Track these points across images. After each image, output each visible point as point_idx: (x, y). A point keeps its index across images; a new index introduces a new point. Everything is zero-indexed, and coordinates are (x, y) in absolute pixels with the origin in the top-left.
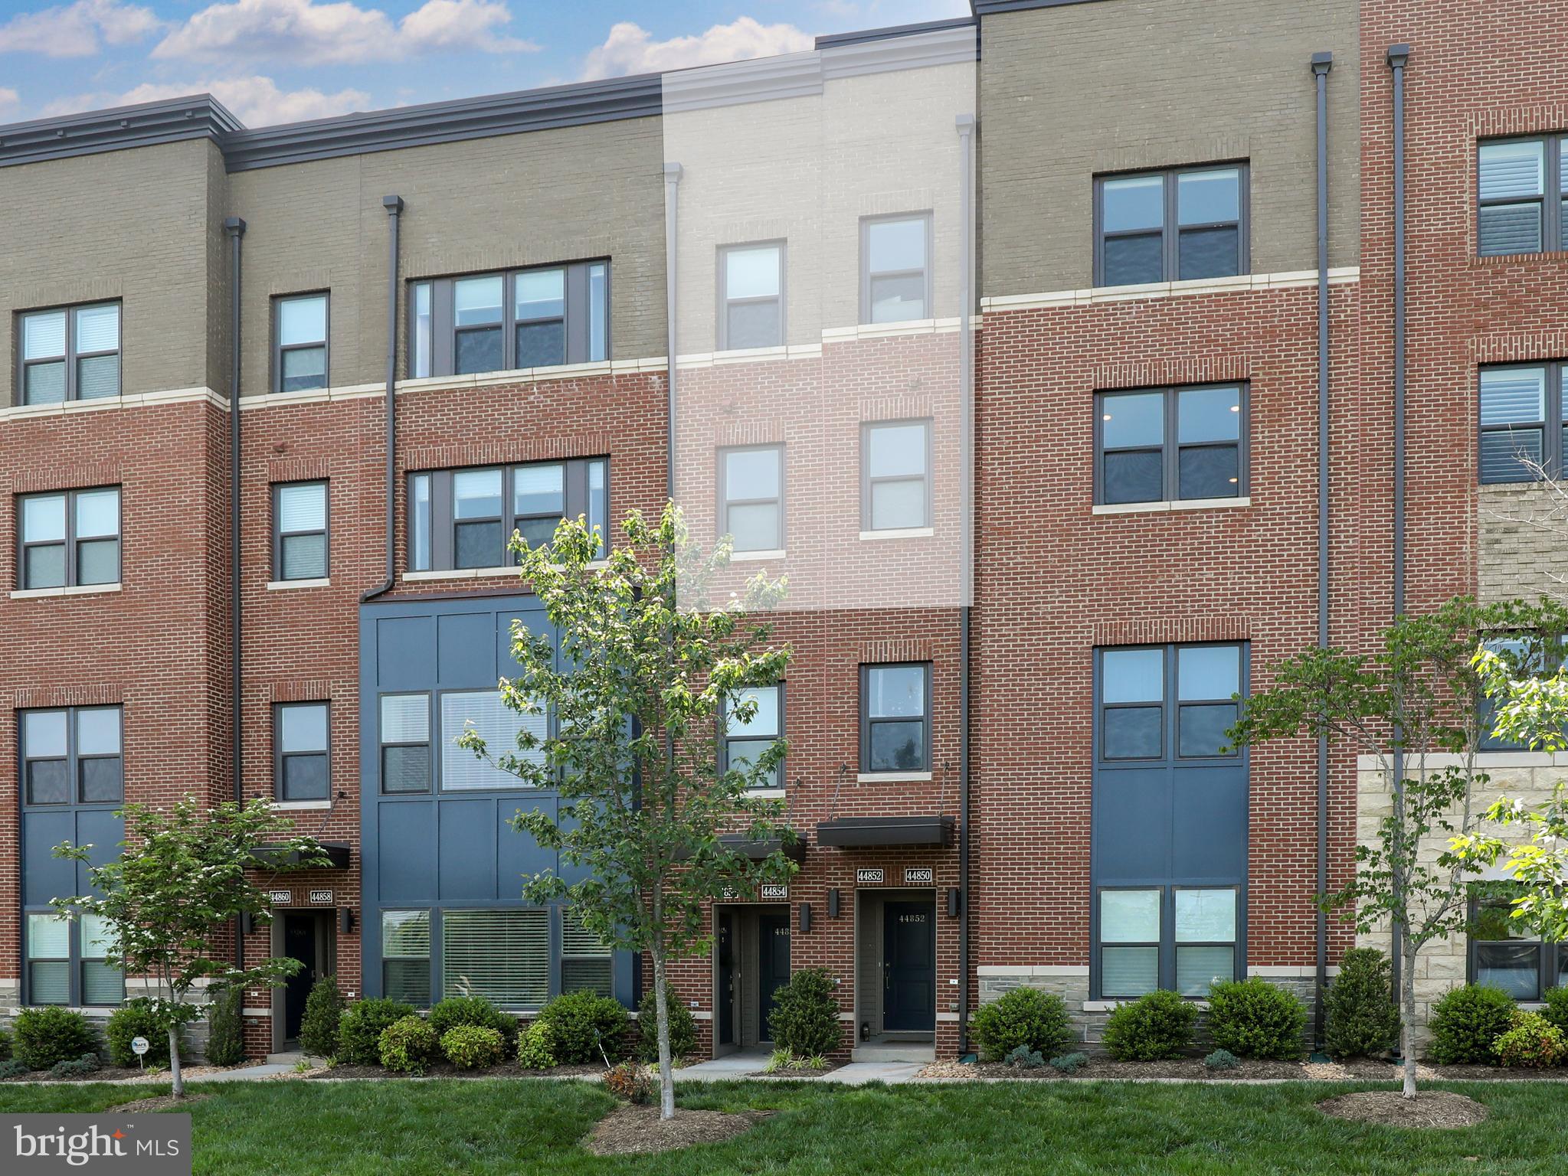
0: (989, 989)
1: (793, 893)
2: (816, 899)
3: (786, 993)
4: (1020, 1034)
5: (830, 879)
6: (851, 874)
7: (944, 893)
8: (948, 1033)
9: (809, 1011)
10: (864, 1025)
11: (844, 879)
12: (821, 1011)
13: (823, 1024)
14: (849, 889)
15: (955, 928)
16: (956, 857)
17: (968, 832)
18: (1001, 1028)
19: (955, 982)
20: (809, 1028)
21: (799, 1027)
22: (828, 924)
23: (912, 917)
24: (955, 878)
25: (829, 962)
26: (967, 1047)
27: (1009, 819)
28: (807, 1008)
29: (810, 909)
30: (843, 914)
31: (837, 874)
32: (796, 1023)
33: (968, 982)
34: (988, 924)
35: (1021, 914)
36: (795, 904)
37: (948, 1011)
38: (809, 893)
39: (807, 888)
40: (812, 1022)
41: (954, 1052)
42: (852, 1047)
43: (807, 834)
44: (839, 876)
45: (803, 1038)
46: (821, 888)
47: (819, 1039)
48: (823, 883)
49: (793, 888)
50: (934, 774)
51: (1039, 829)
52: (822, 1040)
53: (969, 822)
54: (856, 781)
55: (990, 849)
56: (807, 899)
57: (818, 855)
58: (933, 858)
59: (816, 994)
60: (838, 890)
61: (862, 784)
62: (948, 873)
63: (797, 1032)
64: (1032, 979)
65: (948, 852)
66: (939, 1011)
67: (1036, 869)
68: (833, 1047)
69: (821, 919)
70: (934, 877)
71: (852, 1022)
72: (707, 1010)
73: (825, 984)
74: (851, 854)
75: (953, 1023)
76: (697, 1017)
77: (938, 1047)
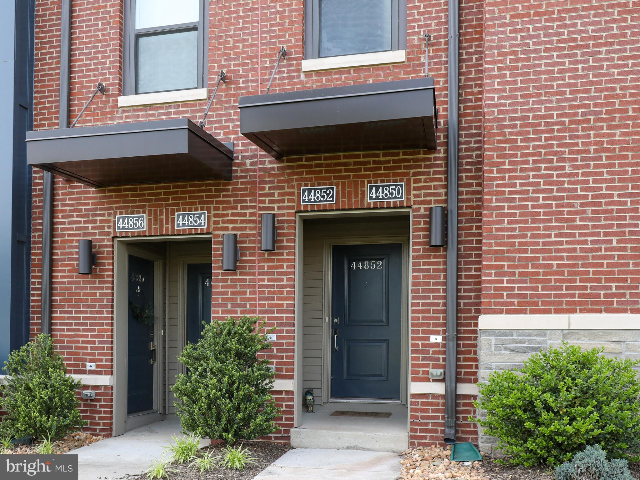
0: (498, 348)
1: (216, 223)
2: (245, 228)
3: (195, 354)
4: (583, 426)
5: (263, 202)
6: (292, 194)
7: (424, 216)
8: (427, 411)
9: (226, 380)
10: (307, 392)
11: (282, 201)
12: (246, 380)
13: (248, 398)
14: (289, 215)
15: (439, 263)
16: (440, 166)
17: (459, 129)
18: (545, 416)
19: (436, 339)
20: (226, 405)
21: (212, 402)
22: (260, 261)
23: (367, 263)
24: (439, 194)
25: (261, 312)
26: (457, 432)
27: (530, 96)
28: (224, 375)
29: (236, 242)
30: (279, 248)
31: (273, 195)
32: (208, 395)
33: (458, 339)
34: (496, 252)
35: (549, 236)
36: (217, 236)
37: (427, 380)
38: (236, 222)
39: (233, 215)
40: (231, 396)
41: (437, 438)
42: (292, 426)
43: (234, 145)
44: (276, 197)
45: (219, 419)
46: (251, 214)
47: (242, 420)
48: (254, 207)
49: (216, 216)
50: (409, 53)
51: (579, 107)
52: (246, 422)
53: (459, 115)
54: (299, 71)
55: (499, 142)
56: (234, 229)
57: (248, 170)
58: (406, 167)
59: (239, 355)
60: (274, 216)
61: (308, 74)
62: (429, 188)
63: (209, 408)
64: (568, 333)
65: (429, 159)
66: (414, 380)
67: (575, 167)
68: (262, 432)
69: (251, 255)
70: (408, 193)
71: (292, 393)
72: (106, 373)
73: (253, 340)
74: (292, 167)
75: (435, 396)
76: (83, 383)
77: (412, 430)
